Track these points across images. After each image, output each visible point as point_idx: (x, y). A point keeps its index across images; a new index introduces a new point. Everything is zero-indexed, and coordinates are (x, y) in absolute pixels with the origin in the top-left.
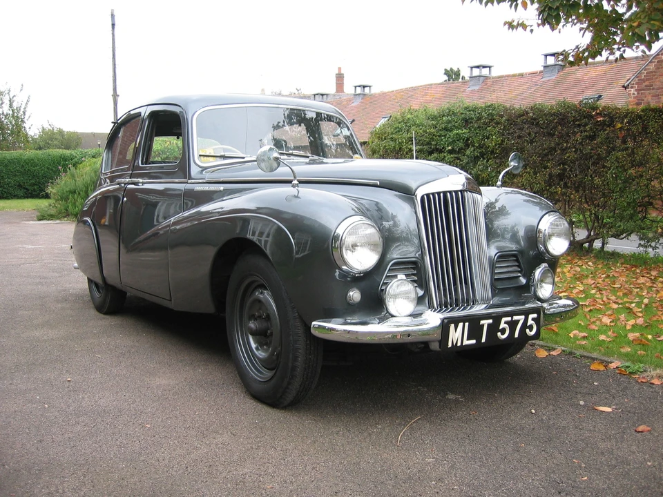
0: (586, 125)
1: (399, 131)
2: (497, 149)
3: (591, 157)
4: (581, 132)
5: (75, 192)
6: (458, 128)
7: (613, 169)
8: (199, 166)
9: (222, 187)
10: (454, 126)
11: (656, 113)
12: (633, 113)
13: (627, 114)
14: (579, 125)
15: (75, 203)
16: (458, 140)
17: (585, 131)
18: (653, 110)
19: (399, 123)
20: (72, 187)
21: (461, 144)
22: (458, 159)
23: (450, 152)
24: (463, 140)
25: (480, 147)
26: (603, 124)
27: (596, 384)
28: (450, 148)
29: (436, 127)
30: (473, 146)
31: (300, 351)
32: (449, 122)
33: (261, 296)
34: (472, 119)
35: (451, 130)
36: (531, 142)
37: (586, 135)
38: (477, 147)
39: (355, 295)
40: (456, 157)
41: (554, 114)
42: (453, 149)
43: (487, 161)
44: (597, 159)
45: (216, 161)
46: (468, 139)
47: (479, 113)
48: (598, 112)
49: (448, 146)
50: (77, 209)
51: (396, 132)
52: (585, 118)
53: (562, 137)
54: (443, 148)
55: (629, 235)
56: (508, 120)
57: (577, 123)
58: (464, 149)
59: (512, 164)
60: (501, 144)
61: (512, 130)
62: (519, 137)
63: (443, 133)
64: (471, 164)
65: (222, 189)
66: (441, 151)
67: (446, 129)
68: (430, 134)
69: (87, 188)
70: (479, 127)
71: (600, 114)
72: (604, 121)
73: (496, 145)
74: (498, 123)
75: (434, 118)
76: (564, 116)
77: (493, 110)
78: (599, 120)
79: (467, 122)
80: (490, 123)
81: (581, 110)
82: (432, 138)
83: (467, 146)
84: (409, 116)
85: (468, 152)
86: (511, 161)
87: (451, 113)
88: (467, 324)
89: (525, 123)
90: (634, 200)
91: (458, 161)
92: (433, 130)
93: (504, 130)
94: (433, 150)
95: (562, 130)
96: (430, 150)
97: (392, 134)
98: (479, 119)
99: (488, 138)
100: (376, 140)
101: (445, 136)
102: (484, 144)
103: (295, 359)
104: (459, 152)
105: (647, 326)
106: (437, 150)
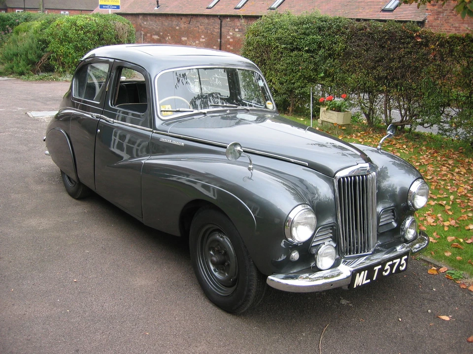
0: (409, 43)
1: (269, 31)
2: (341, 53)
3: (410, 67)
4: (405, 49)
5: (17, 55)
6: (313, 34)
7: (425, 79)
8: (161, 119)
9: (182, 143)
10: (311, 32)
11: (460, 41)
12: (443, 38)
13: (439, 38)
14: (403, 43)
15: (18, 64)
16: (313, 43)
17: (407, 48)
18: (457, 38)
19: (269, 24)
20: (15, 51)
21: (315, 46)
22: (312, 57)
23: (307, 51)
24: (317, 43)
25: (329, 50)
26: (421, 43)
27: (434, 290)
28: (307, 48)
29: (297, 32)
30: (324, 48)
31: (253, 286)
32: (307, 29)
33: (222, 239)
34: (324, 27)
35: (308, 35)
36: (367, 50)
37: (408, 51)
38: (327, 49)
39: (295, 255)
40: (311, 56)
41: (385, 32)
42: (309, 49)
43: (334, 61)
44: (414, 69)
45: (173, 114)
46: (321, 43)
47: (330, 24)
48: (418, 34)
49: (305, 47)
50: (20, 69)
51: (267, 31)
52: (408, 37)
53: (390, 49)
54: (302, 48)
55: (432, 125)
56: (351, 32)
57: (402, 41)
58: (317, 50)
59: (389, 132)
60: (345, 49)
61: (353, 40)
62: (358, 46)
63: (302, 36)
64: (322, 62)
65: (183, 144)
66: (300, 50)
67: (304, 34)
68: (292, 36)
69: (27, 52)
70: (329, 35)
71: (419, 36)
72: (422, 42)
73: (341, 50)
74: (344, 33)
75: (296, 24)
76: (393, 34)
77: (340, 22)
78: (418, 40)
79: (320, 29)
80: (337, 32)
81: (405, 31)
82: (294, 40)
83: (320, 47)
84: (277, 20)
85: (320, 53)
86: (389, 130)
87: (309, 21)
88: (366, 271)
89: (363, 36)
90: (438, 102)
91: (312, 59)
92: (295, 34)
93: (347, 39)
94: (294, 48)
95: (391, 44)
96: (292, 48)
97: (263, 32)
98: (329, 28)
99: (335, 44)
100: (251, 35)
101: (304, 39)
102: (332, 48)
103: (249, 290)
104: (313, 52)
105: (457, 227)
106: (297, 48)
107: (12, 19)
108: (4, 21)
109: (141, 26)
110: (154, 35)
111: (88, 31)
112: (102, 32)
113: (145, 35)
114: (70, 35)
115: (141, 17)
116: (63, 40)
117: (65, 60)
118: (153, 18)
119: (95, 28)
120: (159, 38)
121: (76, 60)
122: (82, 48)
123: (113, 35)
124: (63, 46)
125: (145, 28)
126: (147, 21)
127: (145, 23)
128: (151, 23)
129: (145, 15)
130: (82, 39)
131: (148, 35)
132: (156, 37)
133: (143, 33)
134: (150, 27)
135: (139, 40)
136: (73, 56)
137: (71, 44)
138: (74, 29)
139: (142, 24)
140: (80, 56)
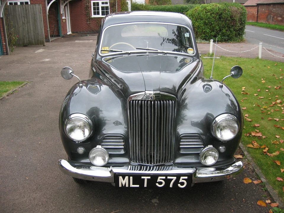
8: (100, 56)
39: (80, 150)
45: (108, 53)
107: (188, 8)
108: (183, 9)
109: (271, 11)
110: (279, 17)
111: (213, 13)
112: (221, 14)
113: (273, 17)
114: (202, 15)
115: (272, 6)
116: (197, 19)
117: (198, 30)
118: (279, 6)
119: (217, 11)
120: (281, 19)
121: (204, 30)
122: (208, 23)
123: (228, 15)
124: (197, 22)
125: (273, 13)
126: (275, 8)
127: (274, 9)
128: (278, 9)
129: (274, 4)
130: (209, 18)
131: (275, 17)
132: (280, 18)
133: (272, 16)
134: (277, 12)
135: (270, 20)
136: (203, 28)
137: (202, 21)
138: (205, 11)
139: (272, 10)
140: (207, 28)
